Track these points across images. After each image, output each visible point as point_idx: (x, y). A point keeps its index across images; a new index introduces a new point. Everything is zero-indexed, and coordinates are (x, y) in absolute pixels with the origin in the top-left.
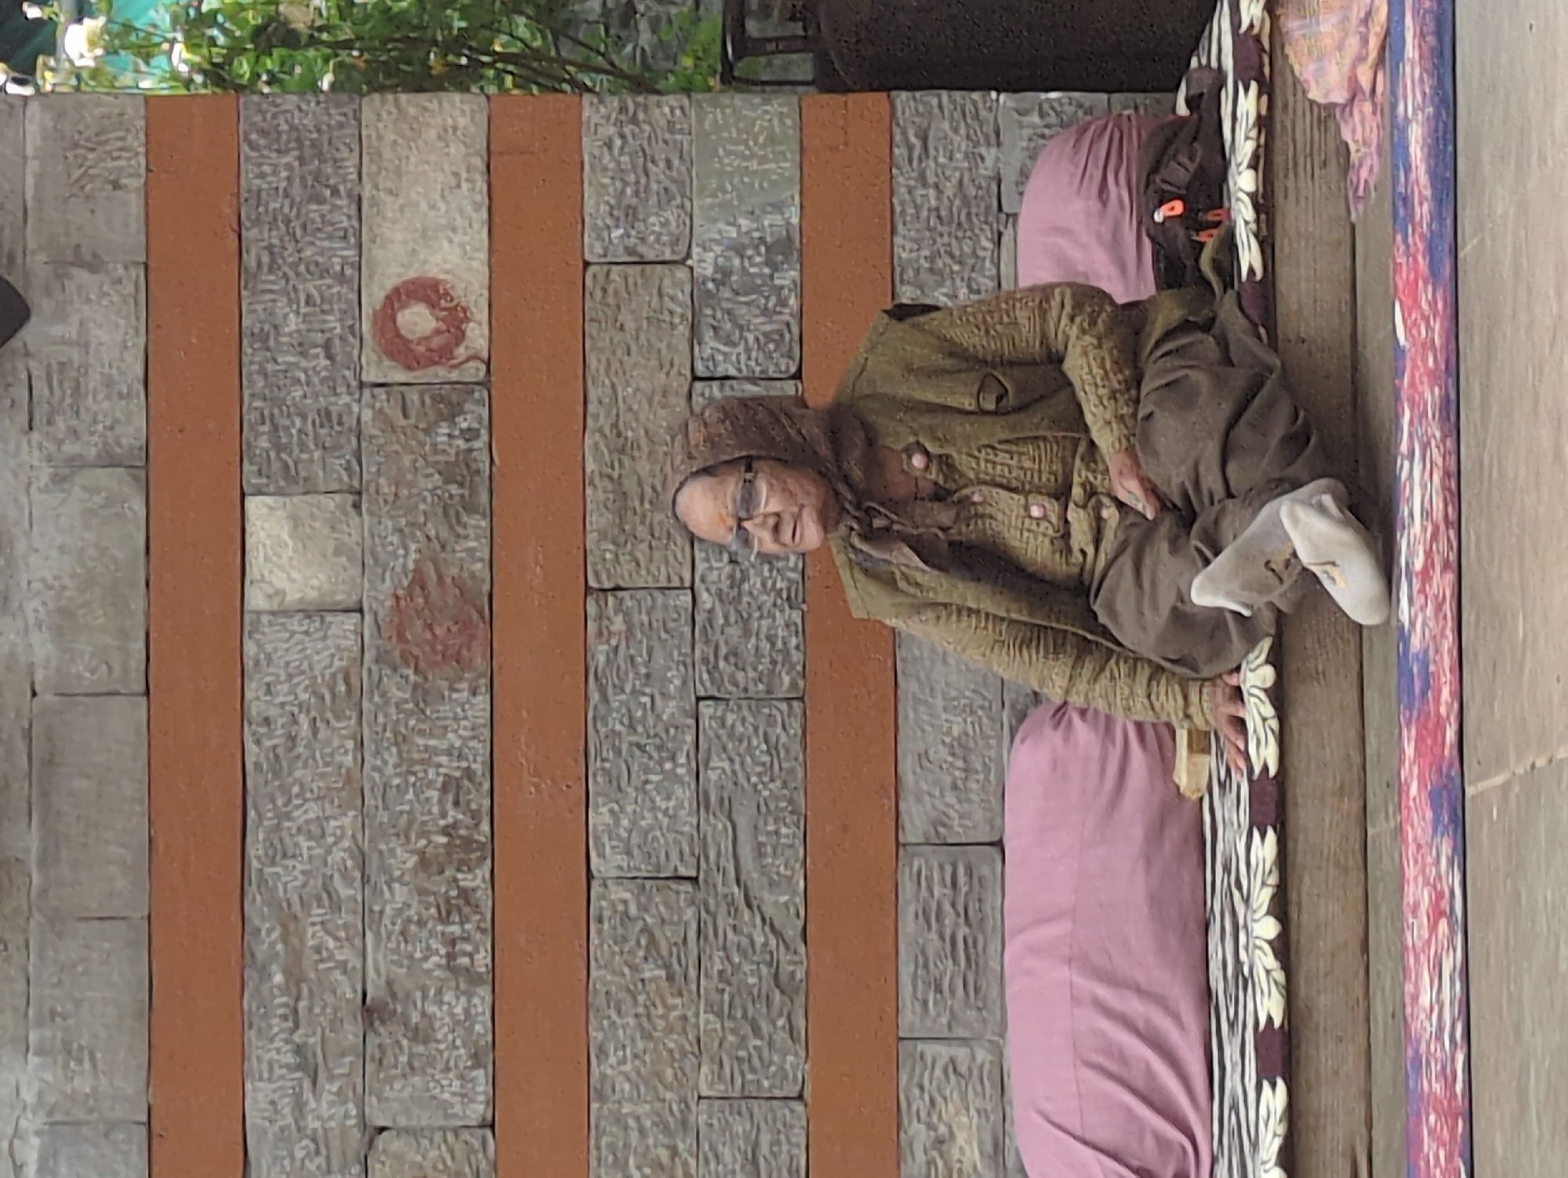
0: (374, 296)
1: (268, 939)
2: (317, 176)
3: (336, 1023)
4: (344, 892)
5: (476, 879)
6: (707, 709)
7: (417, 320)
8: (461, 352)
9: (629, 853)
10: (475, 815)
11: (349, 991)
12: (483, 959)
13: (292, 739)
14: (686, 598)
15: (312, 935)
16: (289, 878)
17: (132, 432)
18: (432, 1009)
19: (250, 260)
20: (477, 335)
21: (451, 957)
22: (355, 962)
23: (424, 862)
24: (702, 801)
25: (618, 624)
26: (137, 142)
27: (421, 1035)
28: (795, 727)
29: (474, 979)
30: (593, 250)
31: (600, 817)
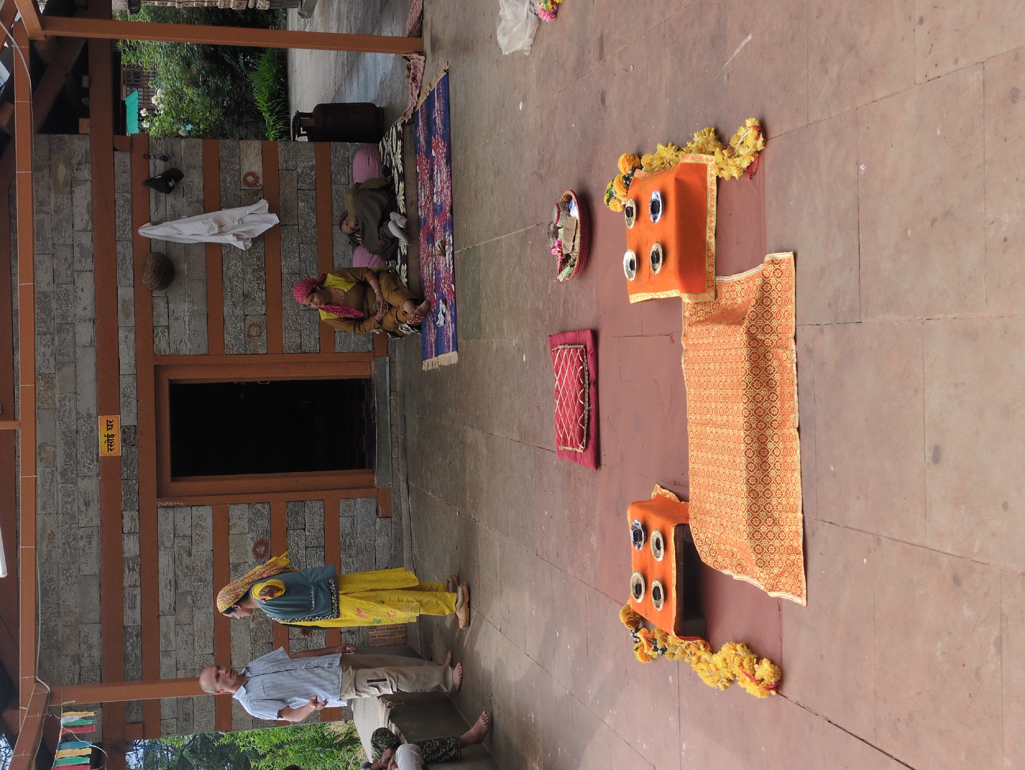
0: (243, 174)
1: (227, 283)
2: (233, 153)
3: (239, 297)
4: (240, 275)
5: (262, 274)
6: (301, 245)
7: (250, 179)
8: (258, 184)
9: (288, 269)
10: (262, 263)
11: (241, 292)
12: (264, 287)
13: (230, 249)
14: (297, 227)
15: (235, 283)
16: (231, 273)
17: (201, 197)
18: (255, 295)
19: (221, 168)
20: (261, 182)
21: (258, 286)
22: (242, 287)
23: (254, 270)
24: (300, 261)
25: (286, 231)
26: (201, 147)
27: (254, 299)
28: (316, 248)
29: (262, 290)
30: (280, 167)
31: (283, 263)
